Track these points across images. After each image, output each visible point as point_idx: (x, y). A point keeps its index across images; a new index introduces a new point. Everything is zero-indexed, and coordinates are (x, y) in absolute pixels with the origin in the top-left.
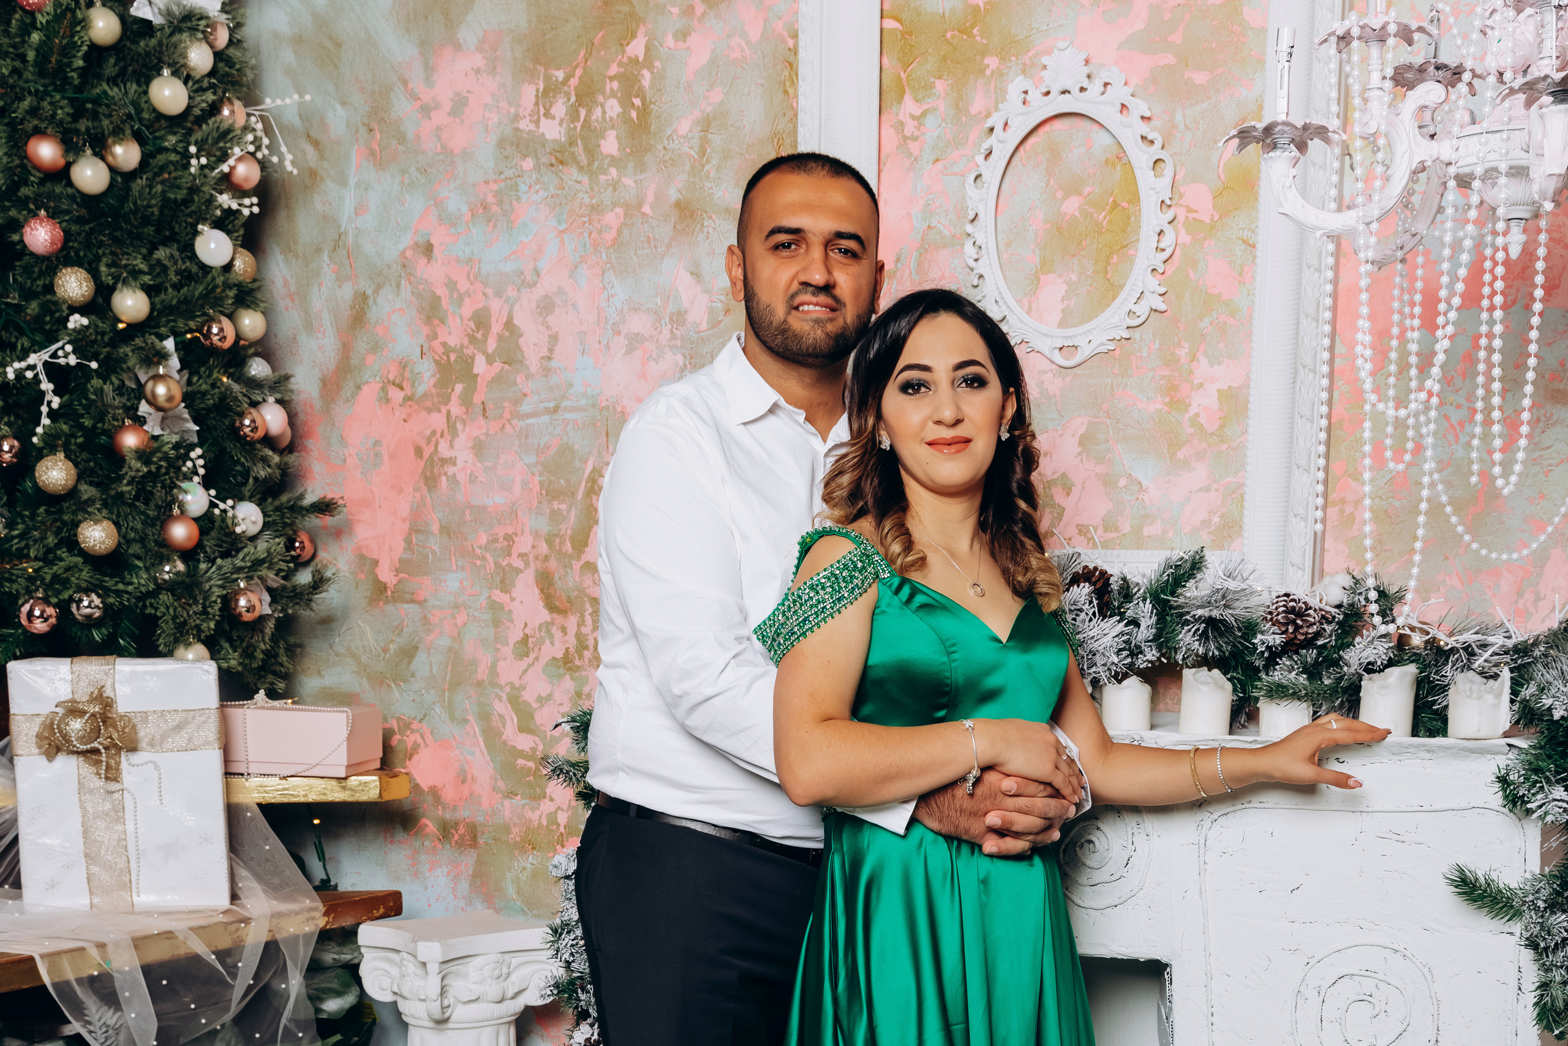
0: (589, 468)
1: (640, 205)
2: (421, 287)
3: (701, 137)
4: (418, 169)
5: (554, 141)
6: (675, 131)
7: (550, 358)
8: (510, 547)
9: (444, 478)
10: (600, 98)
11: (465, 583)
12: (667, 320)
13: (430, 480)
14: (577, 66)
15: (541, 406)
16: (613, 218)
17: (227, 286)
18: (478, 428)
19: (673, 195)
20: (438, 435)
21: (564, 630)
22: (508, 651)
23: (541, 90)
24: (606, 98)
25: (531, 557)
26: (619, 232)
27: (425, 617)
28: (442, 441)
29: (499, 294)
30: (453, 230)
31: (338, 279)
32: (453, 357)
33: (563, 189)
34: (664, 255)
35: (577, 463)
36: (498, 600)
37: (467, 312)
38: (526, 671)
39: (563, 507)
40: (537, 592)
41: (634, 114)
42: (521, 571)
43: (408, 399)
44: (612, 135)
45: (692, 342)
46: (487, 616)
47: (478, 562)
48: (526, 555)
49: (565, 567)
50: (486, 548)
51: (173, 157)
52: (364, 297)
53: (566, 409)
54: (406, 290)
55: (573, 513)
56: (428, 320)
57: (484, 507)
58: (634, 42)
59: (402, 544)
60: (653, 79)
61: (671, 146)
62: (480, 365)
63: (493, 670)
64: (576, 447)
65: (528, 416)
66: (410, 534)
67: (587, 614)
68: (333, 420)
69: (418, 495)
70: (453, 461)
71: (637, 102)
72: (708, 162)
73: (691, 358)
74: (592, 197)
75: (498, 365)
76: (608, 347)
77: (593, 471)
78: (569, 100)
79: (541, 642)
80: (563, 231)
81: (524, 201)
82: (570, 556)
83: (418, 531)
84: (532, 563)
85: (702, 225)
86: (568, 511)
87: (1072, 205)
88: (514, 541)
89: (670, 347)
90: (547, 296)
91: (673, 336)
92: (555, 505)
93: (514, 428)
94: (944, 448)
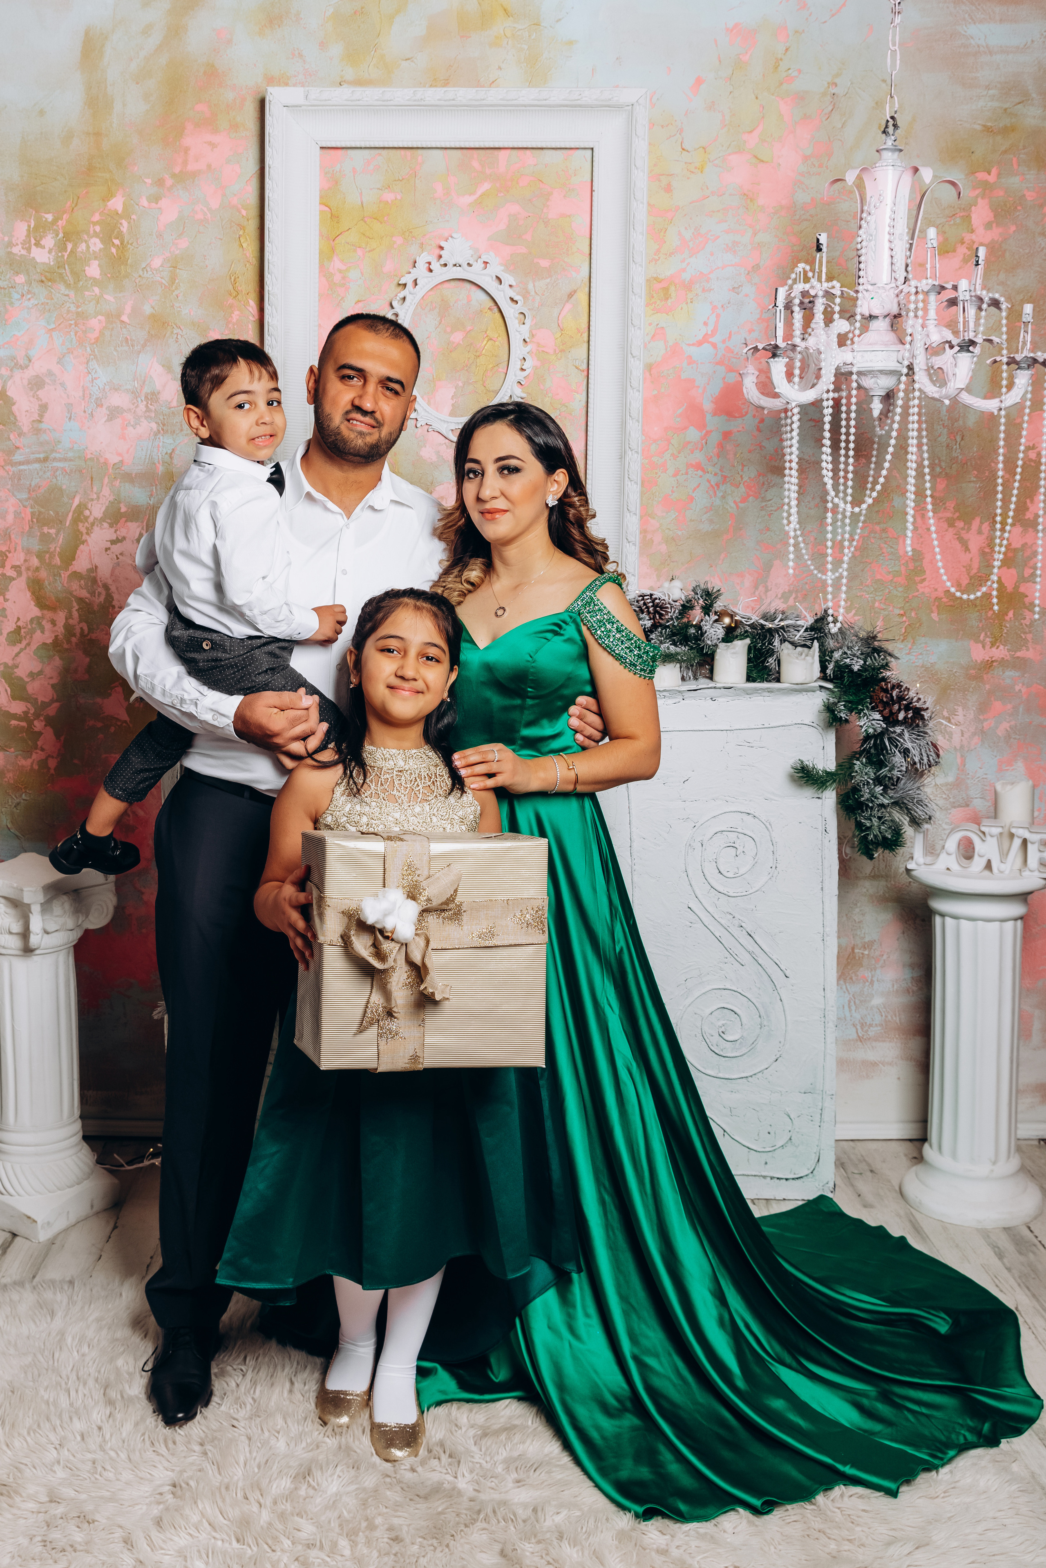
0: (76, 502)
1: (119, 315)
3: (171, 271)
5: (44, 263)
6: (148, 265)
7: (40, 422)
10: (85, 237)
12: (143, 398)
14: (64, 212)
15: (32, 457)
16: (96, 323)
19: (148, 310)
21: (54, 622)
23: (32, 226)
24: (90, 237)
25: (23, 568)
26: (102, 333)
33: (52, 299)
34: (140, 352)
35: (65, 499)
38: (19, 653)
39: (52, 531)
40: (28, 594)
41: (114, 250)
42: (14, 579)
44: (95, 263)
45: (165, 415)
48: (18, 567)
49: (55, 575)
53: (55, 459)
55: (61, 536)
58: (114, 200)
60: (130, 227)
61: (146, 275)
64: (64, 487)
65: (20, 463)
71: (116, 241)
72: (176, 289)
73: (164, 425)
74: (78, 307)
76: (92, 414)
77: (79, 506)
78: (57, 235)
79: (32, 632)
80: (52, 329)
81: (16, 305)
84: (24, 573)
85: (172, 332)
86: (57, 534)
87: (457, 337)
88: (7, 557)
89: (146, 418)
90: (37, 376)
91: (148, 410)
92: (46, 530)
93: (7, 472)
94: (488, 516)
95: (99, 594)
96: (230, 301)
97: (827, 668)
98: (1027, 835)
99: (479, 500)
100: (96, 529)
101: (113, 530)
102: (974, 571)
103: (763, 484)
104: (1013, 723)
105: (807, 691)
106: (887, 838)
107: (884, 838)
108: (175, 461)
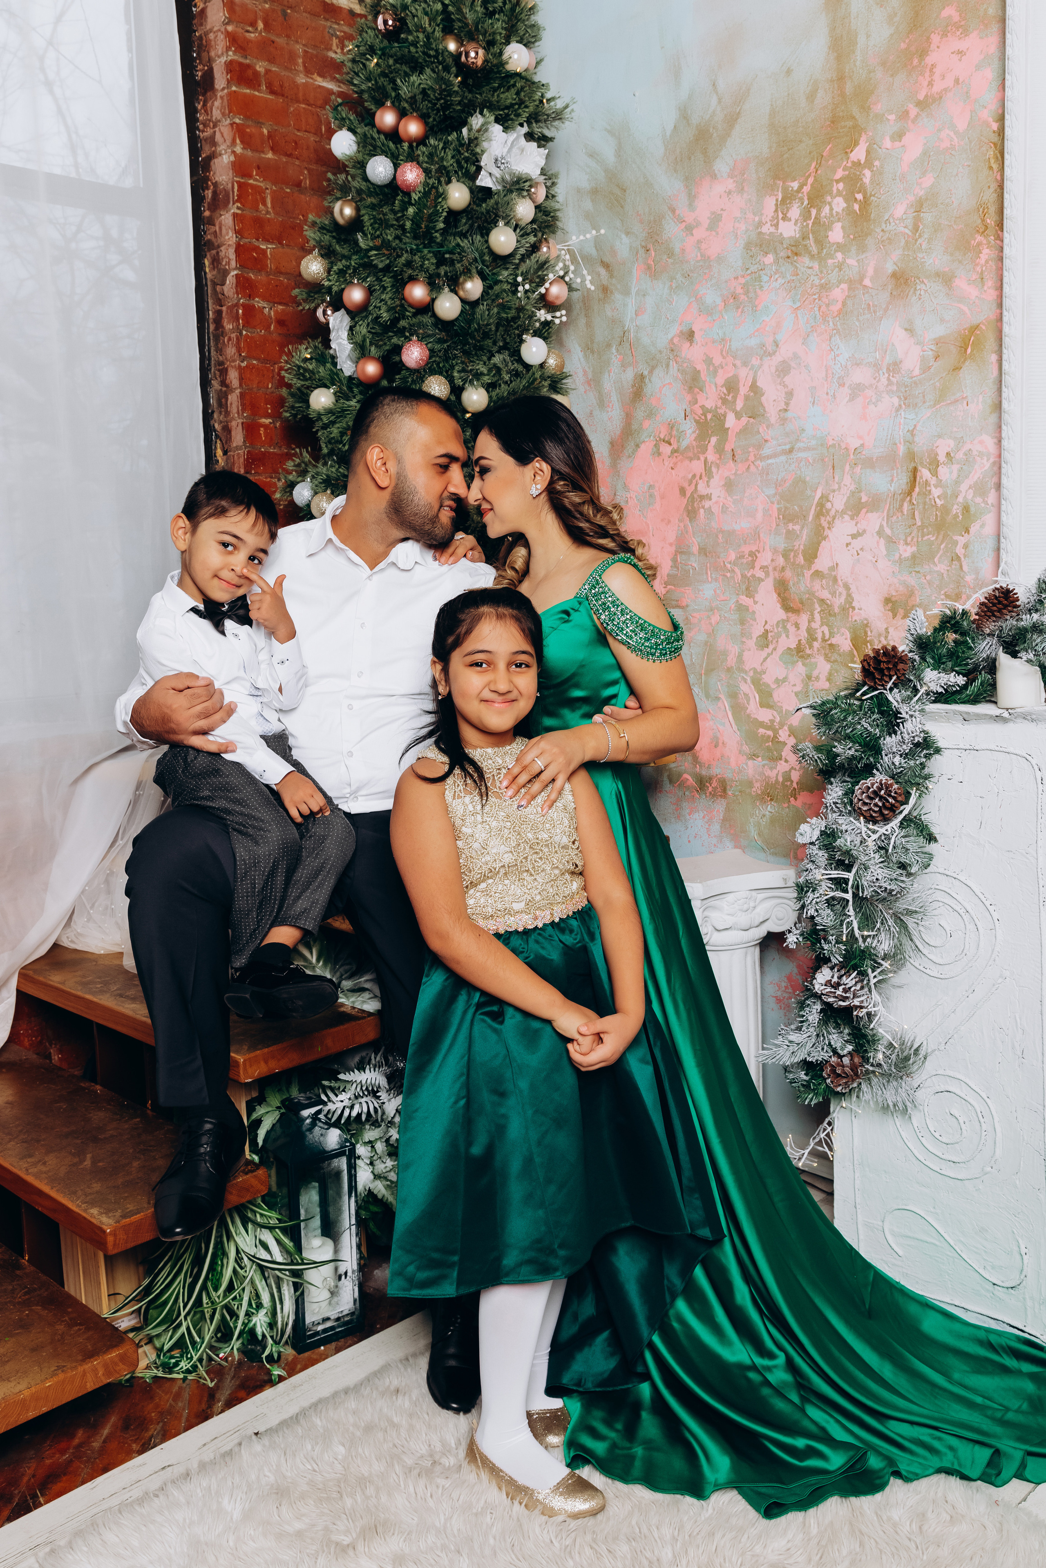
0: (819, 494)
1: (861, 279)
2: (685, 365)
3: (914, 217)
4: (683, 275)
5: (791, 238)
6: (892, 215)
7: (786, 410)
8: (753, 562)
9: (702, 511)
10: (829, 199)
11: (718, 591)
12: (885, 371)
13: (691, 513)
14: (810, 175)
15: (779, 449)
16: (839, 293)
17: (543, 378)
18: (729, 470)
19: (890, 268)
20: (698, 477)
21: (797, 626)
22: (751, 643)
23: (779, 199)
24: (833, 198)
25: (770, 568)
26: (844, 304)
27: (687, 618)
28: (700, 482)
29: (745, 364)
30: (710, 318)
31: (623, 366)
32: (709, 416)
33: (798, 275)
34: (882, 317)
35: (809, 492)
36: (744, 604)
37: (720, 380)
38: (766, 658)
39: (797, 528)
40: (775, 596)
41: (856, 207)
42: (763, 580)
43: (675, 451)
44: (838, 226)
45: (906, 386)
46: (736, 617)
47: (728, 575)
48: (766, 567)
49: (798, 575)
50: (735, 563)
51: (506, 287)
52: (642, 377)
53: (800, 450)
54: (674, 368)
55: (805, 532)
56: (691, 389)
57: (733, 532)
58: (857, 149)
59: (670, 563)
60: (873, 176)
61: (889, 228)
62: (730, 421)
63: (740, 658)
64: (808, 479)
65: (769, 457)
66: (676, 555)
67: (816, 612)
68: (619, 472)
69: (682, 525)
70: (709, 497)
71: (859, 196)
72: (920, 237)
73: (906, 399)
74: (821, 279)
75: (744, 419)
76: (834, 396)
77: (822, 497)
78: (802, 204)
79: (778, 636)
80: (797, 308)
81: (765, 289)
82: (802, 567)
83: (681, 553)
84: (771, 573)
86: (801, 530)
88: (756, 557)
89: (887, 392)
90: (784, 362)
91: (889, 383)
92: (790, 526)
93: (757, 468)
95: (840, 594)
96: (978, 239)
100: (836, 521)
101: (854, 522)
108: (917, 439)
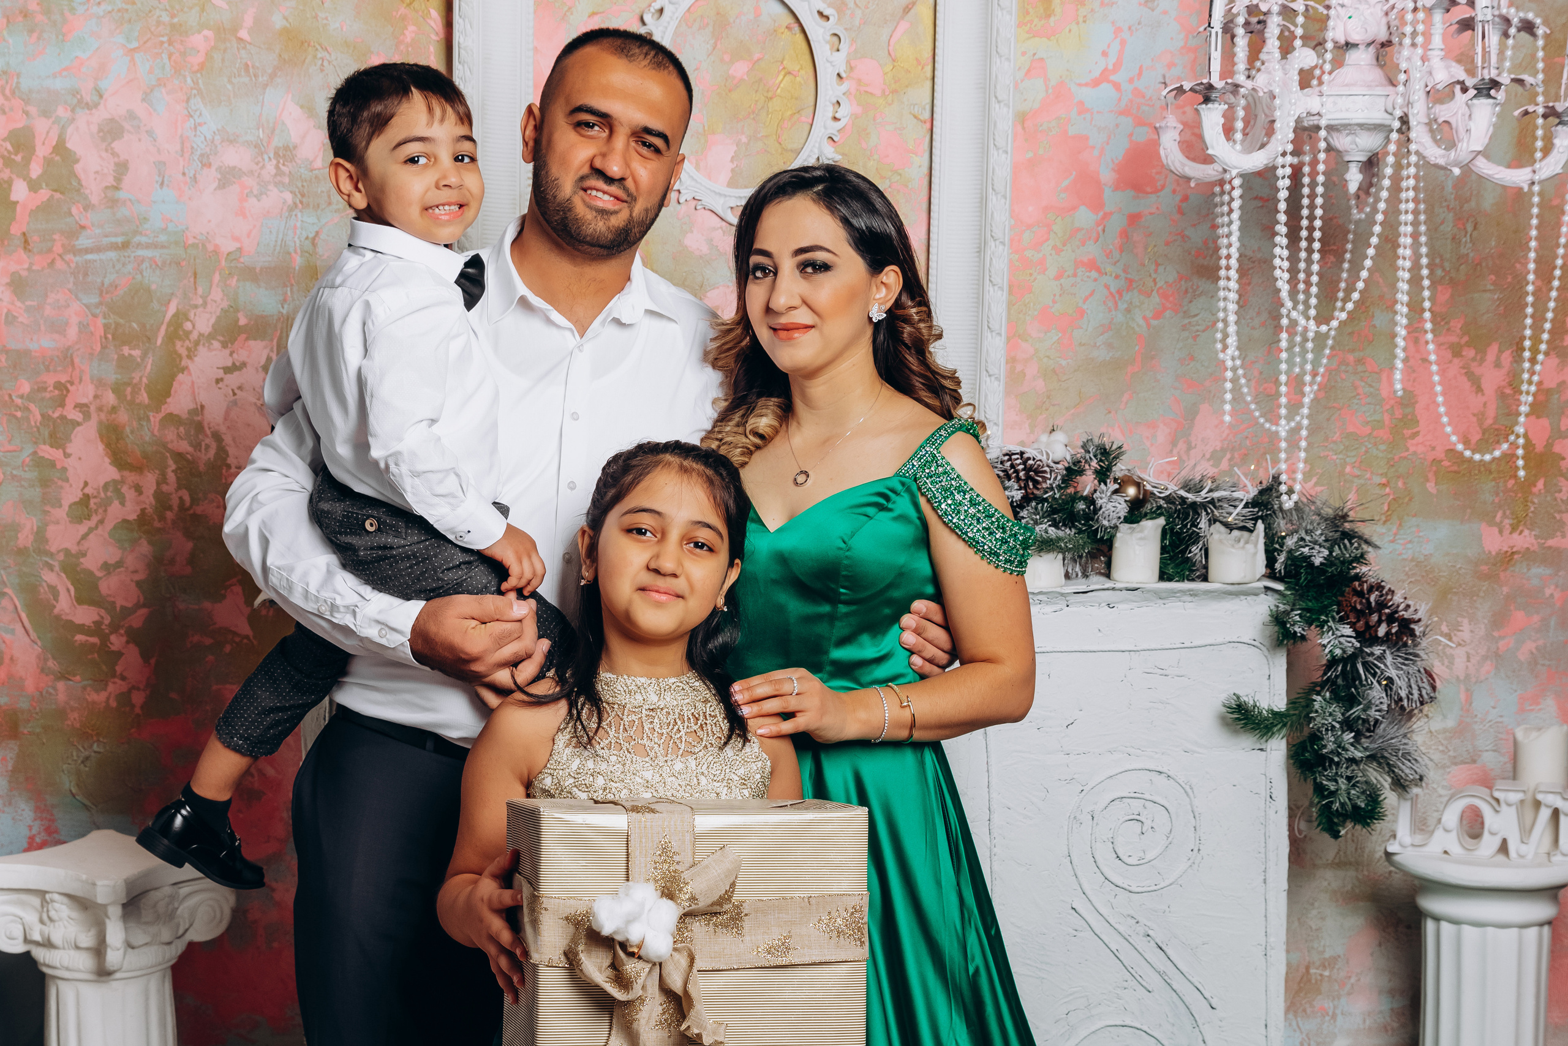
0: (172, 309)
1: (235, 29)
7: (117, 188)
8: (63, 397)
12: (271, 155)
15: (106, 240)
16: (201, 41)
18: (18, 264)
19: (278, 22)
21: (138, 488)
25: (92, 408)
26: (209, 56)
29: (46, 114)
33: (134, 3)
34: (267, 85)
35: (155, 305)
36: (47, 456)
37: (2, 130)
38: (86, 535)
39: (136, 353)
40: (101, 447)
42: (79, 424)
45: (304, 180)
46: (32, 475)
47: (19, 414)
48: (86, 406)
49: (140, 419)
50: (29, 398)
53: (139, 245)
55: (150, 361)
57: (27, 352)
62: (20, 192)
63: (40, 535)
64: (153, 287)
65: (87, 251)
67: (169, 470)
73: (303, 195)
74: (173, 16)
75: (45, 193)
76: (195, 179)
77: (176, 315)
79: (107, 503)
80: (134, 50)
81: (79, 13)
82: (146, 407)
84: (94, 415)
85: (315, 57)
86: (144, 356)
87: (740, 69)
88: (68, 391)
89: (276, 184)
90: (112, 120)
91: (279, 172)
92: (126, 350)
93: (68, 263)
94: (783, 334)
95: (208, 447)
96: (403, 10)
97: (1276, 560)
98: (1559, 803)
99: (768, 310)
100: (201, 348)
101: (227, 351)
102: (1489, 421)
103: (1186, 292)
104: (1541, 642)
105: (1246, 593)
106: (1359, 808)
107: (1356, 807)
108: (320, 250)
